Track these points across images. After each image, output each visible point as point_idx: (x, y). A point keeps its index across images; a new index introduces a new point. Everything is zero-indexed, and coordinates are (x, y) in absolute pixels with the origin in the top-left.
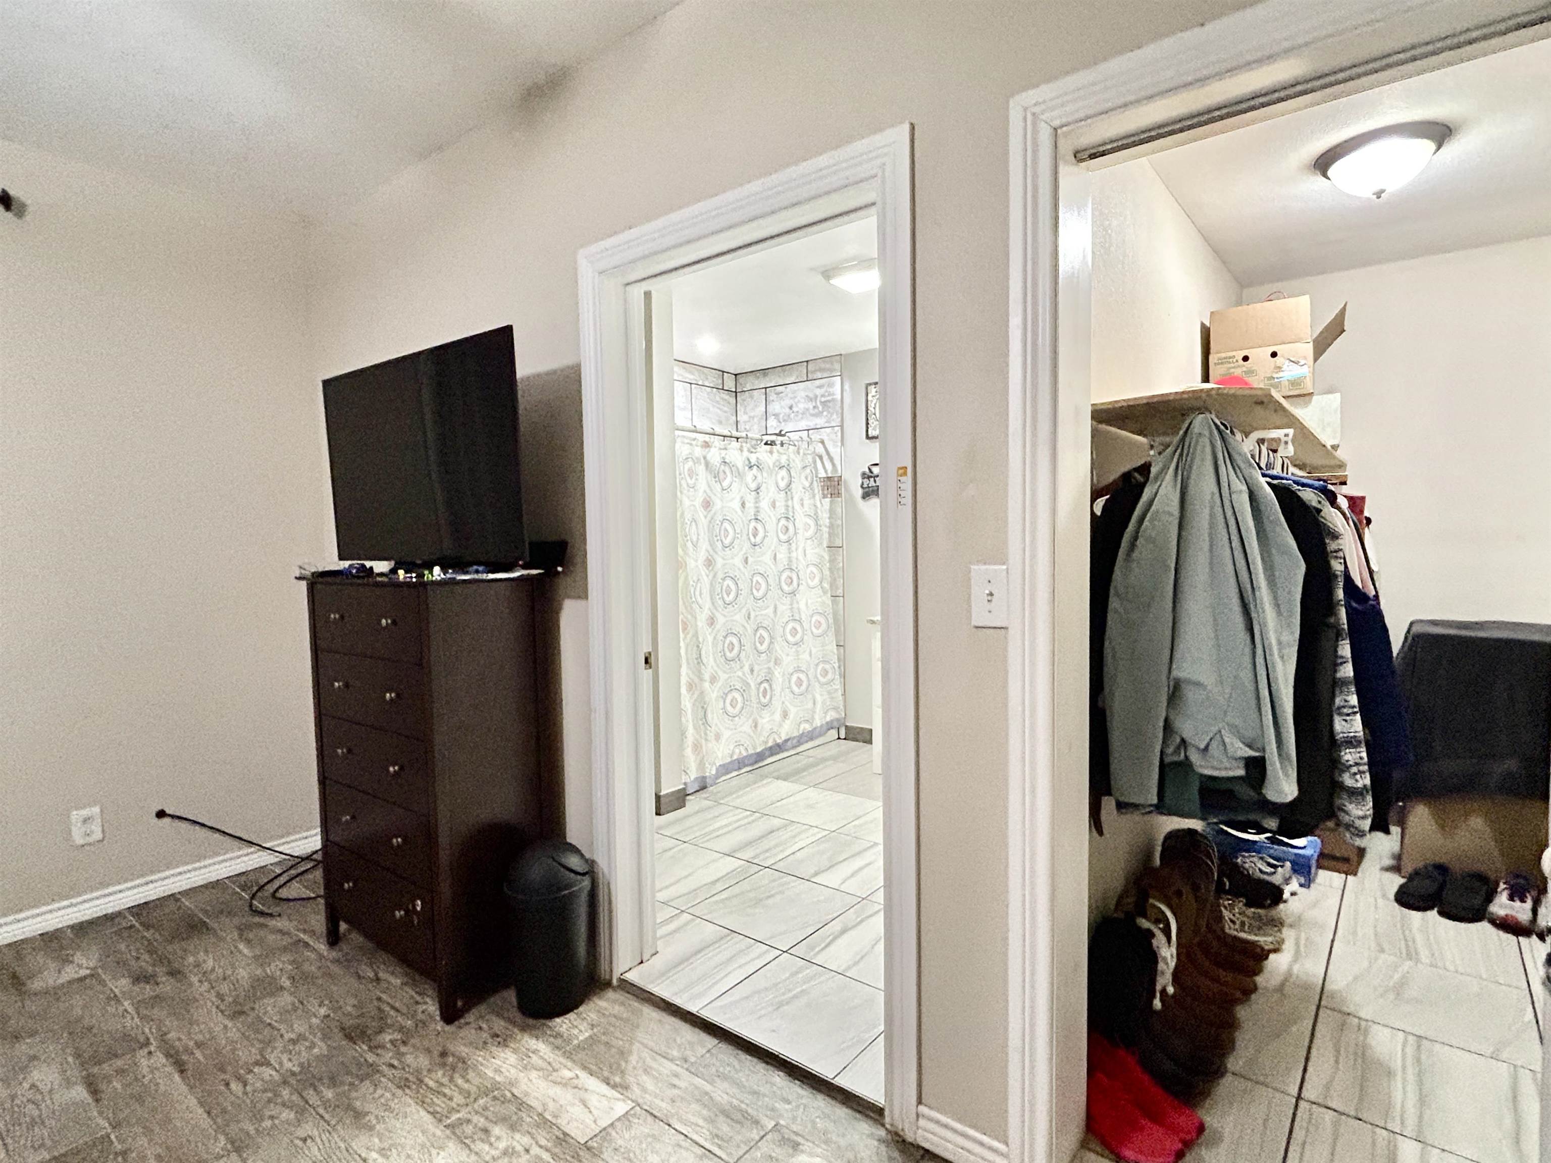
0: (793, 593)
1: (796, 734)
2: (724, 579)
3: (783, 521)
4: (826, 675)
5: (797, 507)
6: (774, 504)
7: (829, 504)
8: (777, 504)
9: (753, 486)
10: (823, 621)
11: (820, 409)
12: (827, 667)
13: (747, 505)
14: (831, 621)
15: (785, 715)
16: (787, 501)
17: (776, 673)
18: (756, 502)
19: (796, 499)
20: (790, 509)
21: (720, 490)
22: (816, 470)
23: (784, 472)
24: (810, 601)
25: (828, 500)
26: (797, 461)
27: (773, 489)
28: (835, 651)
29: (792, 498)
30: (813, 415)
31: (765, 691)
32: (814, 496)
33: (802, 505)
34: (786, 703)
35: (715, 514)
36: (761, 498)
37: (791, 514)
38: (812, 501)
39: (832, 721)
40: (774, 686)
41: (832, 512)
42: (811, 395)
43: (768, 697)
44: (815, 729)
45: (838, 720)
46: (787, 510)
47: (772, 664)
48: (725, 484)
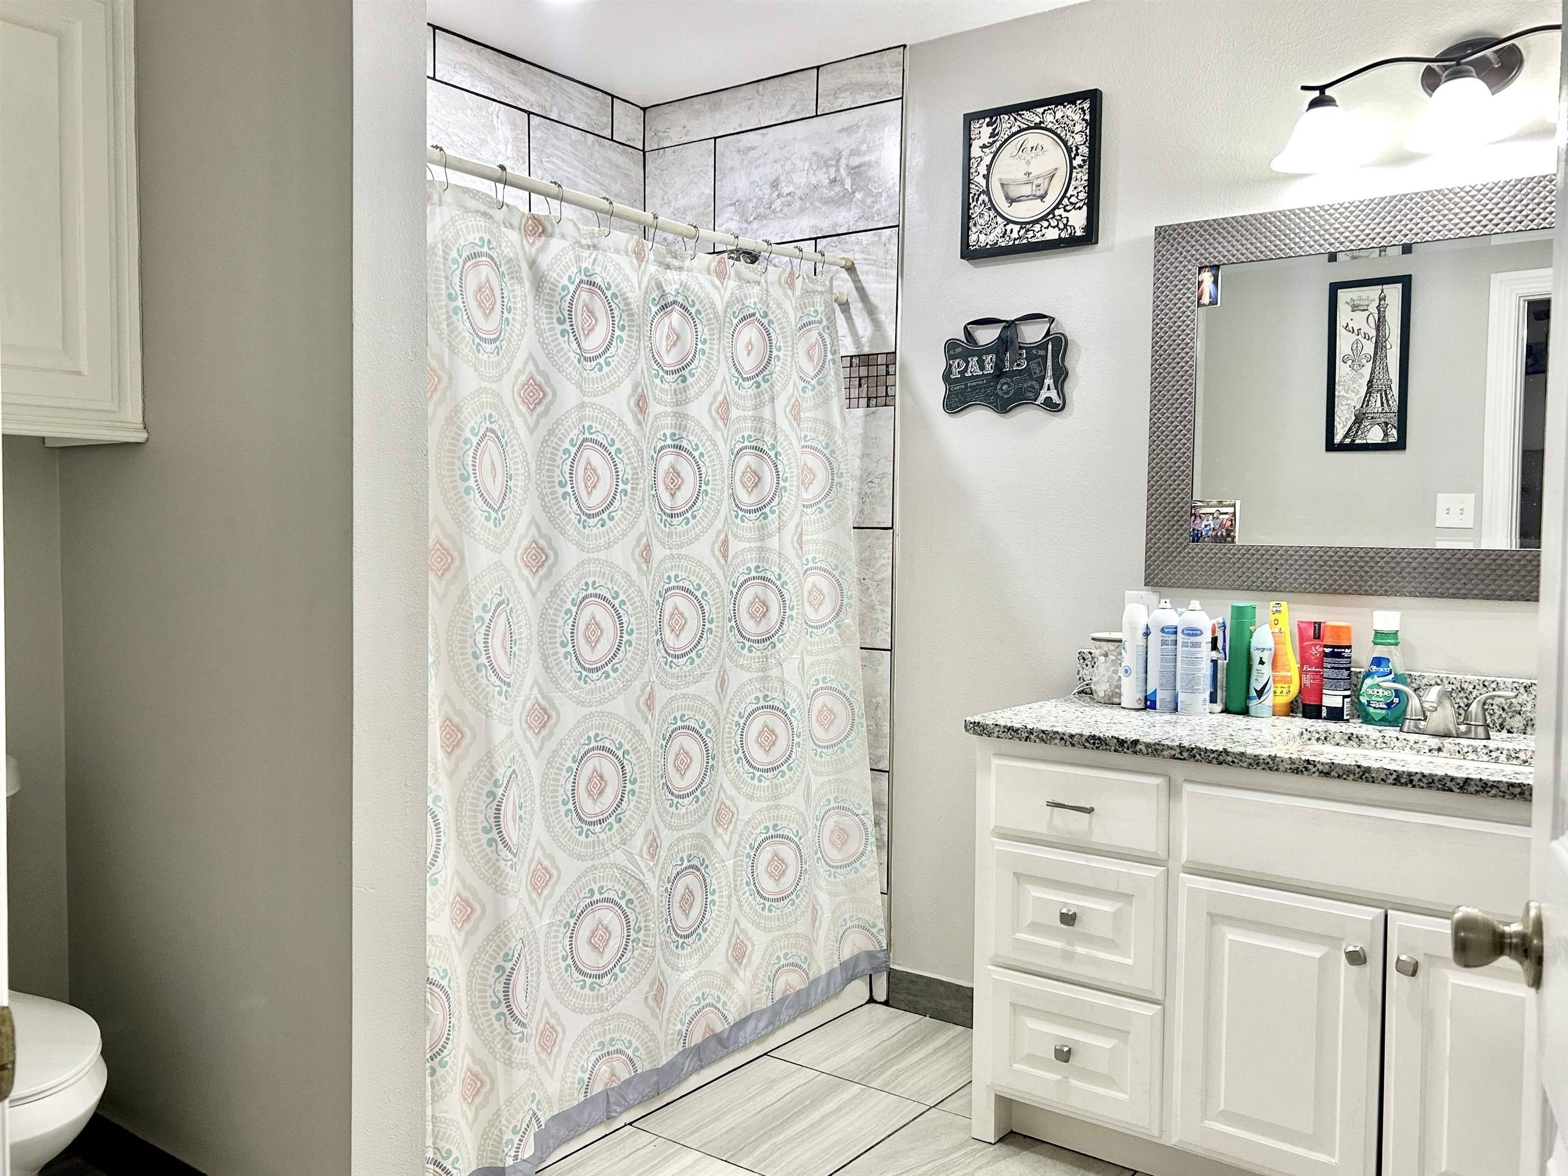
0: (766, 639)
1: (765, 1003)
2: (580, 604)
3: (748, 459)
4: (844, 843)
5: (783, 422)
6: (724, 411)
7: (860, 422)
8: (734, 413)
9: (670, 359)
10: (840, 709)
11: (848, 186)
12: (848, 821)
13: (654, 408)
14: (860, 709)
15: (739, 954)
16: (758, 406)
17: (719, 845)
18: (678, 403)
19: (781, 402)
20: (767, 427)
21: (574, 358)
22: (835, 338)
23: (750, 334)
24: (808, 660)
25: (861, 412)
26: (788, 307)
27: (723, 371)
28: (869, 783)
29: (772, 400)
30: (826, 202)
31: (688, 897)
32: (826, 401)
33: (797, 418)
34: (745, 924)
35: (557, 423)
36: (691, 392)
37: (769, 440)
38: (820, 414)
39: (856, 959)
40: (714, 883)
41: (868, 441)
42: (827, 152)
43: (695, 912)
44: (814, 983)
45: (871, 955)
46: (759, 430)
47: (706, 825)
48: (593, 342)
